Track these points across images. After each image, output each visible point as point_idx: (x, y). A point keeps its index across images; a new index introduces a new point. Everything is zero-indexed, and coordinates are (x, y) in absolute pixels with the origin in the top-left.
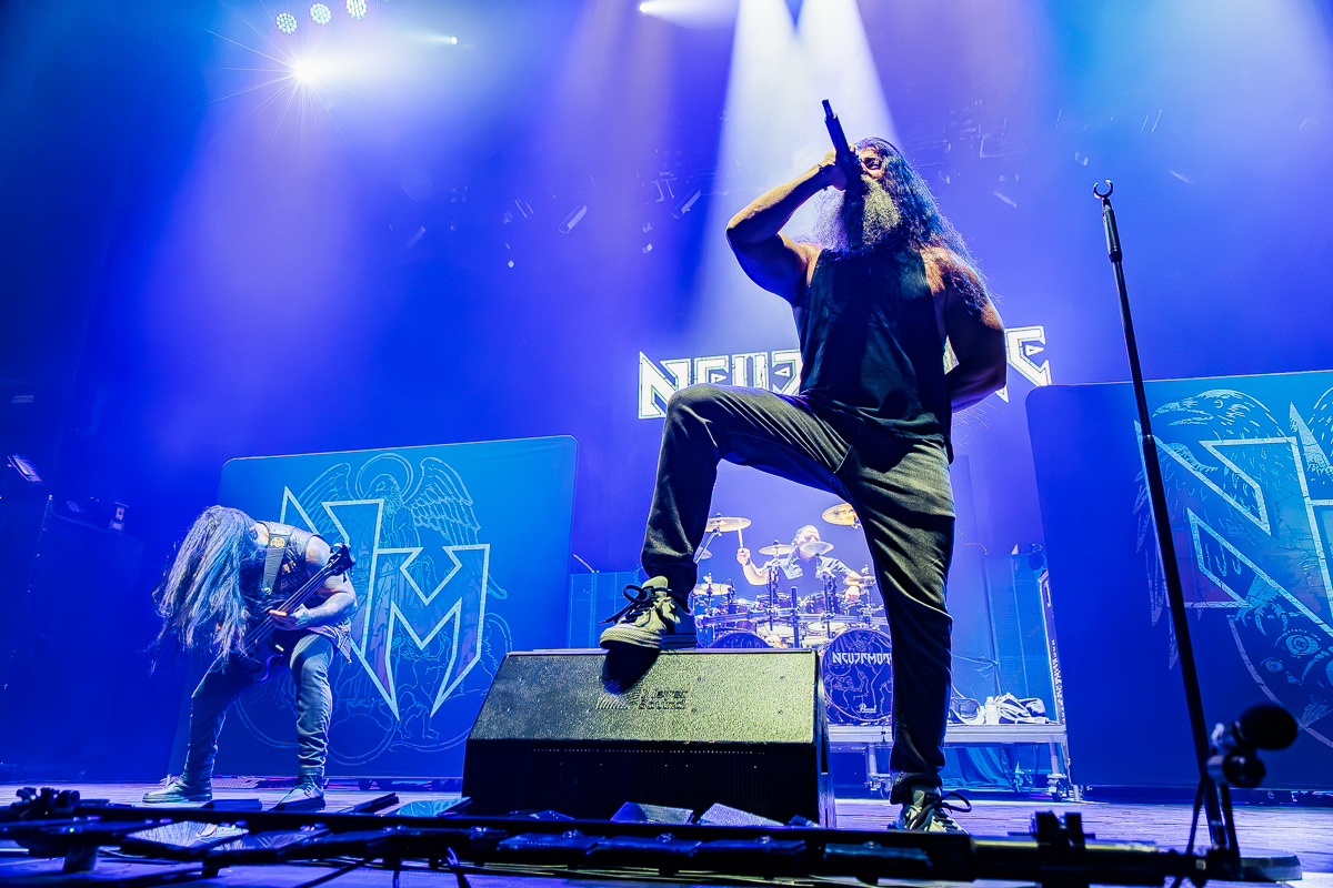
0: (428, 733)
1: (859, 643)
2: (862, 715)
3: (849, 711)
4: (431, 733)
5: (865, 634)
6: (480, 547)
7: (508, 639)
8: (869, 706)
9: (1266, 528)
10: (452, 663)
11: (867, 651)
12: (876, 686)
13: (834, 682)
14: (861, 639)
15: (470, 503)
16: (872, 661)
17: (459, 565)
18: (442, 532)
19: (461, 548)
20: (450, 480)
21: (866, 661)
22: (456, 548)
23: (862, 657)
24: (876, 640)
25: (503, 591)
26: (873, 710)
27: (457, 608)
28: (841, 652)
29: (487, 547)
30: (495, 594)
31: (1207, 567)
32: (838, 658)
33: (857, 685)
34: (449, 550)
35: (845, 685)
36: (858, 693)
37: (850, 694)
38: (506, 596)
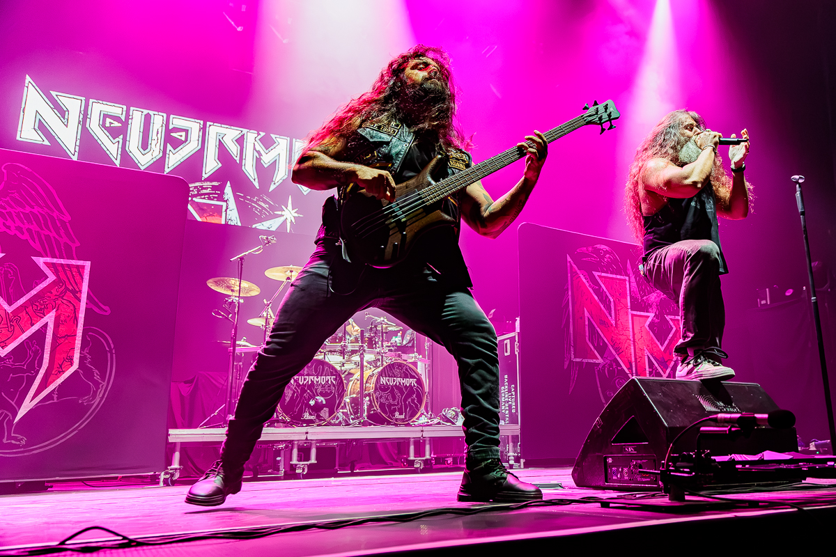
0: (9, 437)
1: (397, 371)
2: (396, 420)
3: (389, 417)
4: (15, 439)
5: (400, 365)
6: (80, 263)
7: (111, 351)
8: (401, 414)
9: (613, 322)
10: (42, 372)
11: (400, 377)
12: (405, 400)
13: (381, 397)
14: (398, 368)
15: (67, 218)
16: (403, 384)
17: (52, 278)
18: (31, 242)
19: (55, 260)
20: (40, 189)
21: (400, 383)
22: (49, 260)
23: (399, 380)
24: (406, 369)
25: (106, 308)
26: (403, 417)
27: (50, 318)
28: (386, 377)
29: (88, 264)
30: (96, 310)
31: (589, 340)
32: (383, 380)
33: (394, 398)
34: (40, 261)
35: (387, 399)
36: (395, 405)
37: (390, 405)
38: (109, 312)
